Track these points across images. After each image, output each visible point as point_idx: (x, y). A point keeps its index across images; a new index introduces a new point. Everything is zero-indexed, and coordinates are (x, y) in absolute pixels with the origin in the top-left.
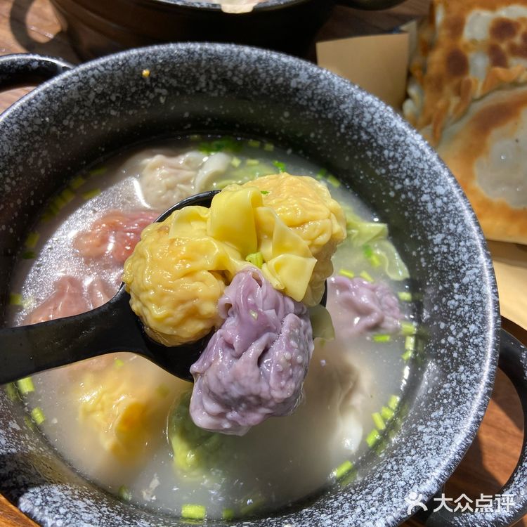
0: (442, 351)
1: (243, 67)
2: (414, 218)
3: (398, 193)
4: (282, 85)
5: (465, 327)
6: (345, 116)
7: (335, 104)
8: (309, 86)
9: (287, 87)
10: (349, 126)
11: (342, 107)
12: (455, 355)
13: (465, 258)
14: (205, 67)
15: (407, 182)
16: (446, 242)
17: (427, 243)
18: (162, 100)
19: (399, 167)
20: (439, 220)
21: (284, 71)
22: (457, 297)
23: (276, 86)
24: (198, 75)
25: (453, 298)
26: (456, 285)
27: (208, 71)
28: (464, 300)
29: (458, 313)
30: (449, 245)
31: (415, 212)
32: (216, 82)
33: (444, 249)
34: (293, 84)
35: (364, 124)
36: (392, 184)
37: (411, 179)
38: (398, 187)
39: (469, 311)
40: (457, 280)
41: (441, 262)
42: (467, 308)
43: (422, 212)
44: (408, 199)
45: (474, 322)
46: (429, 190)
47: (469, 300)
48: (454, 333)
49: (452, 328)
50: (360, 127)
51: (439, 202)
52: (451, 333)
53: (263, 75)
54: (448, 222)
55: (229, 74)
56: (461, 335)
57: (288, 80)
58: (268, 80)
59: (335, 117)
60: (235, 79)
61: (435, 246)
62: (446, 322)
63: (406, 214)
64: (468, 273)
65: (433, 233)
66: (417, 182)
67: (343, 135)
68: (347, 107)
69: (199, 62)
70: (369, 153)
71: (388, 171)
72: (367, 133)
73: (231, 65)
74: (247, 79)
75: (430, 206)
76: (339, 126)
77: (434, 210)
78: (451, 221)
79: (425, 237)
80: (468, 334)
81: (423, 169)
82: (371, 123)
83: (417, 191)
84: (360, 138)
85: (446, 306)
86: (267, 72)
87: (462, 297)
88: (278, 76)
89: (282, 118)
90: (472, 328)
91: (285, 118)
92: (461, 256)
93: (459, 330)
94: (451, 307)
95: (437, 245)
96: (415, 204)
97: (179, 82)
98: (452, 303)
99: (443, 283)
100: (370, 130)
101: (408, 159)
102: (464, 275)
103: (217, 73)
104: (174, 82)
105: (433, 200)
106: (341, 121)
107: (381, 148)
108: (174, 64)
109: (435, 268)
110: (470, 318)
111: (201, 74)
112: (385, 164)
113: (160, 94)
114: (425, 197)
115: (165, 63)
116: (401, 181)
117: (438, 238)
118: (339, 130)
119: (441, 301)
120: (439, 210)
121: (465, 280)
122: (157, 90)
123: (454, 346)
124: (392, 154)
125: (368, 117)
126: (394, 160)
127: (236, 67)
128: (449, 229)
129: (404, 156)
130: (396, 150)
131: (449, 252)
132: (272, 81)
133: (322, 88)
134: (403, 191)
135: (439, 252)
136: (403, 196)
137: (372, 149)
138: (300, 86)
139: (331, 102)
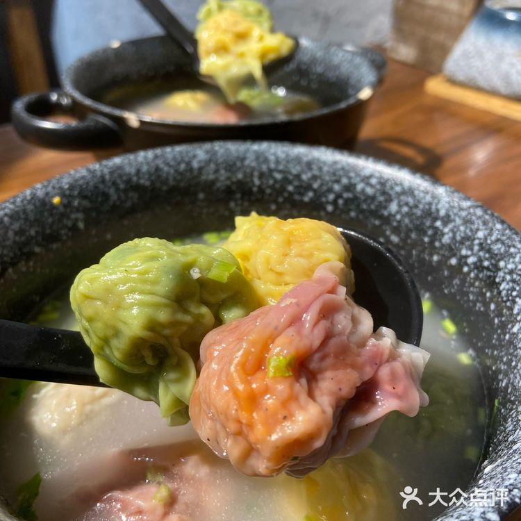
0: (472, 275)
1: (145, 168)
4: (186, 171)
5: (474, 239)
7: (239, 164)
10: (261, 176)
14: (110, 180)
15: (337, 187)
16: (402, 203)
17: (387, 220)
18: (81, 225)
19: (322, 180)
20: (384, 193)
21: (182, 157)
22: (446, 230)
23: (181, 174)
24: (106, 190)
25: (443, 234)
26: (438, 224)
27: (114, 183)
28: (455, 227)
29: (458, 238)
30: (407, 204)
31: (358, 206)
32: (125, 191)
33: (405, 209)
34: (195, 165)
38: (331, 197)
39: (466, 228)
43: (365, 201)
45: (478, 230)
46: (358, 179)
47: (458, 221)
48: (469, 253)
49: (464, 252)
50: (271, 171)
51: (374, 181)
52: (466, 257)
53: (166, 169)
54: (392, 188)
55: (135, 179)
56: (476, 248)
58: (172, 171)
60: (142, 181)
61: (394, 216)
63: (353, 214)
64: (439, 206)
65: (385, 208)
66: (345, 181)
67: (259, 187)
68: (250, 162)
69: (103, 177)
70: (290, 188)
73: (133, 171)
74: (153, 178)
76: (252, 181)
80: (482, 241)
83: (350, 188)
85: (443, 245)
86: (168, 164)
87: (450, 226)
88: (179, 164)
90: (481, 234)
92: (423, 201)
93: (471, 248)
94: (448, 241)
97: (91, 202)
98: (446, 239)
99: (425, 233)
102: (438, 211)
103: (124, 182)
104: (86, 203)
106: (252, 175)
108: (81, 186)
110: (471, 230)
111: (109, 188)
113: (77, 220)
114: (360, 187)
115: (72, 187)
117: (393, 207)
118: (254, 185)
119: (435, 248)
120: (378, 187)
121: (442, 213)
122: (73, 216)
124: (309, 175)
125: (272, 158)
126: (315, 178)
127: (138, 171)
128: (397, 193)
129: (320, 169)
131: (411, 208)
132: (176, 171)
136: (341, 202)
137: (290, 182)
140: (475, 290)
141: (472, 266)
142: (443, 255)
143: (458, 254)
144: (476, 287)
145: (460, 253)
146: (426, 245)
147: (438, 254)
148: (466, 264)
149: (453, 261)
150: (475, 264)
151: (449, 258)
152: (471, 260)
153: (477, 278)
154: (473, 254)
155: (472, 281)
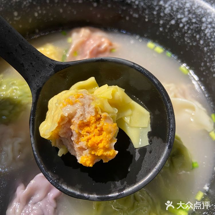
5: (185, 8)
17: (130, 5)
22: (167, 6)
26: (161, 3)
28: (171, 3)
39: (179, 3)
41: (145, 4)
42: (176, 3)
45: (186, 3)
48: (183, 16)
49: (179, 16)
52: (181, 19)
56: (186, 13)
62: (173, 19)
80: (189, 9)
87: (169, 3)
90: (188, 5)
98: (167, 11)
140: (188, 36)
141: (185, 23)
142: (166, 20)
143: (176, 18)
144: (189, 34)
145: (177, 17)
146: (155, 16)
147: (163, 20)
148: (181, 22)
149: (173, 22)
150: (187, 22)
151: (170, 21)
152: (184, 20)
153: (189, 29)
154: (185, 16)
155: (186, 31)
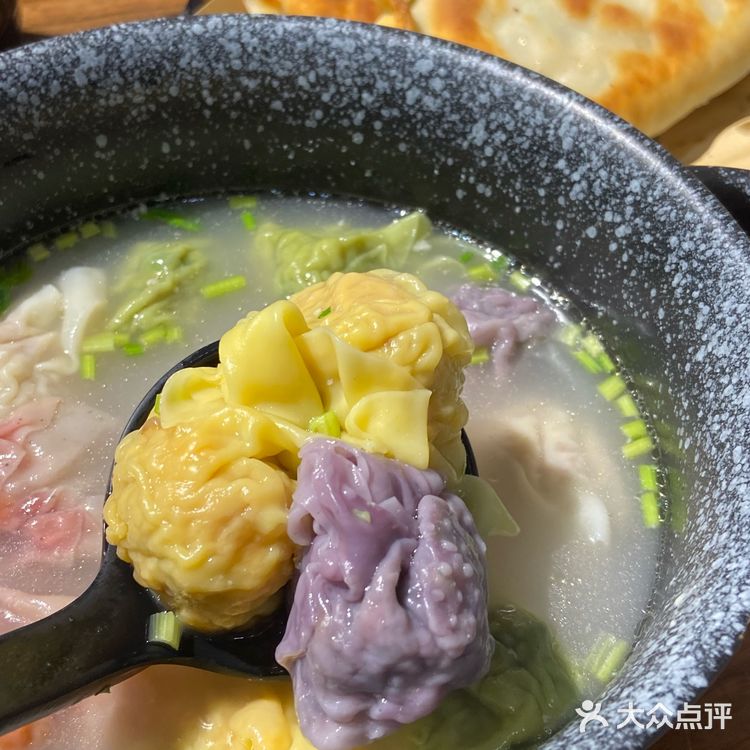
2: (420, 141)
3: (366, 128)
6: (198, 75)
8: (108, 65)
9: (73, 91)
11: (183, 62)
12: (647, 239)
13: (540, 117)
35: (236, 64)
36: (345, 122)
37: (369, 88)
40: (557, 156)
41: (511, 159)
42: (603, 173)
44: (388, 123)
57: (66, 79)
59: (183, 89)
62: (592, 222)
71: (326, 108)
72: (251, 75)
75: (430, 103)
77: (439, 101)
78: (476, 92)
79: (457, 152)
81: (376, 59)
82: (246, 56)
84: (244, 91)
89: (98, 155)
91: (103, 150)
95: (486, 143)
96: (406, 118)
100: (253, 66)
101: (341, 63)
105: (426, 90)
107: (290, 81)
109: (509, 177)
112: (313, 101)
116: (356, 105)
123: (636, 232)
130: (313, 66)
133: (130, 55)
134: (372, 116)
135: (496, 150)
138: (93, 76)
139: (160, 67)
